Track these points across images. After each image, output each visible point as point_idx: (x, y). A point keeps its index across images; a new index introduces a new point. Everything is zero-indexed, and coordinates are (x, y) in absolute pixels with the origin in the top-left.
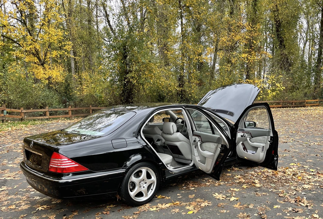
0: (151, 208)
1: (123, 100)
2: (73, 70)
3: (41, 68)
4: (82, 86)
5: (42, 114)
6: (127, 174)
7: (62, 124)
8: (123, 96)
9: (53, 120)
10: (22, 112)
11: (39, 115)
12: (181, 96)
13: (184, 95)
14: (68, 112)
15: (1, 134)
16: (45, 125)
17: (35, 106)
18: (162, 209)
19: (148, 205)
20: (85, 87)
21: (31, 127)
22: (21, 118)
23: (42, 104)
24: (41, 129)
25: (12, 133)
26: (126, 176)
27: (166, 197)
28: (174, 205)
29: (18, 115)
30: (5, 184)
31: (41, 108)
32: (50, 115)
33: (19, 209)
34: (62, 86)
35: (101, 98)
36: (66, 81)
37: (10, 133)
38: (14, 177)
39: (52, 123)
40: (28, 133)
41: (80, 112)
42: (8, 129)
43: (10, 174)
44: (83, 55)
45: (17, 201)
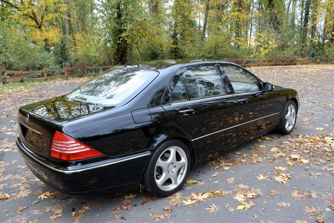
0: (184, 199)
1: (117, 59)
2: (67, 32)
3: (38, 31)
4: (77, 47)
5: (40, 75)
6: (152, 158)
7: (59, 85)
8: (117, 55)
9: (50, 81)
10: (22, 73)
11: (38, 76)
12: (175, 53)
13: (178, 52)
14: (64, 73)
15: (2, 97)
16: (43, 86)
17: (34, 68)
18: (199, 202)
19: (178, 195)
20: (79, 47)
21: (31, 88)
22: (21, 79)
23: (40, 65)
24: (40, 91)
25: (12, 95)
26: (152, 160)
27: (199, 182)
28: (213, 195)
29: (18, 77)
30: (3, 157)
31: (39, 69)
32: (48, 76)
33: (18, 196)
34: (58, 47)
35: (96, 58)
36: (62, 42)
37: (10, 95)
38: (13, 149)
39: (50, 84)
40: (27, 94)
41: (75, 72)
42: (9, 91)
43: (8, 144)
44: (76, 17)
45: (15, 183)
